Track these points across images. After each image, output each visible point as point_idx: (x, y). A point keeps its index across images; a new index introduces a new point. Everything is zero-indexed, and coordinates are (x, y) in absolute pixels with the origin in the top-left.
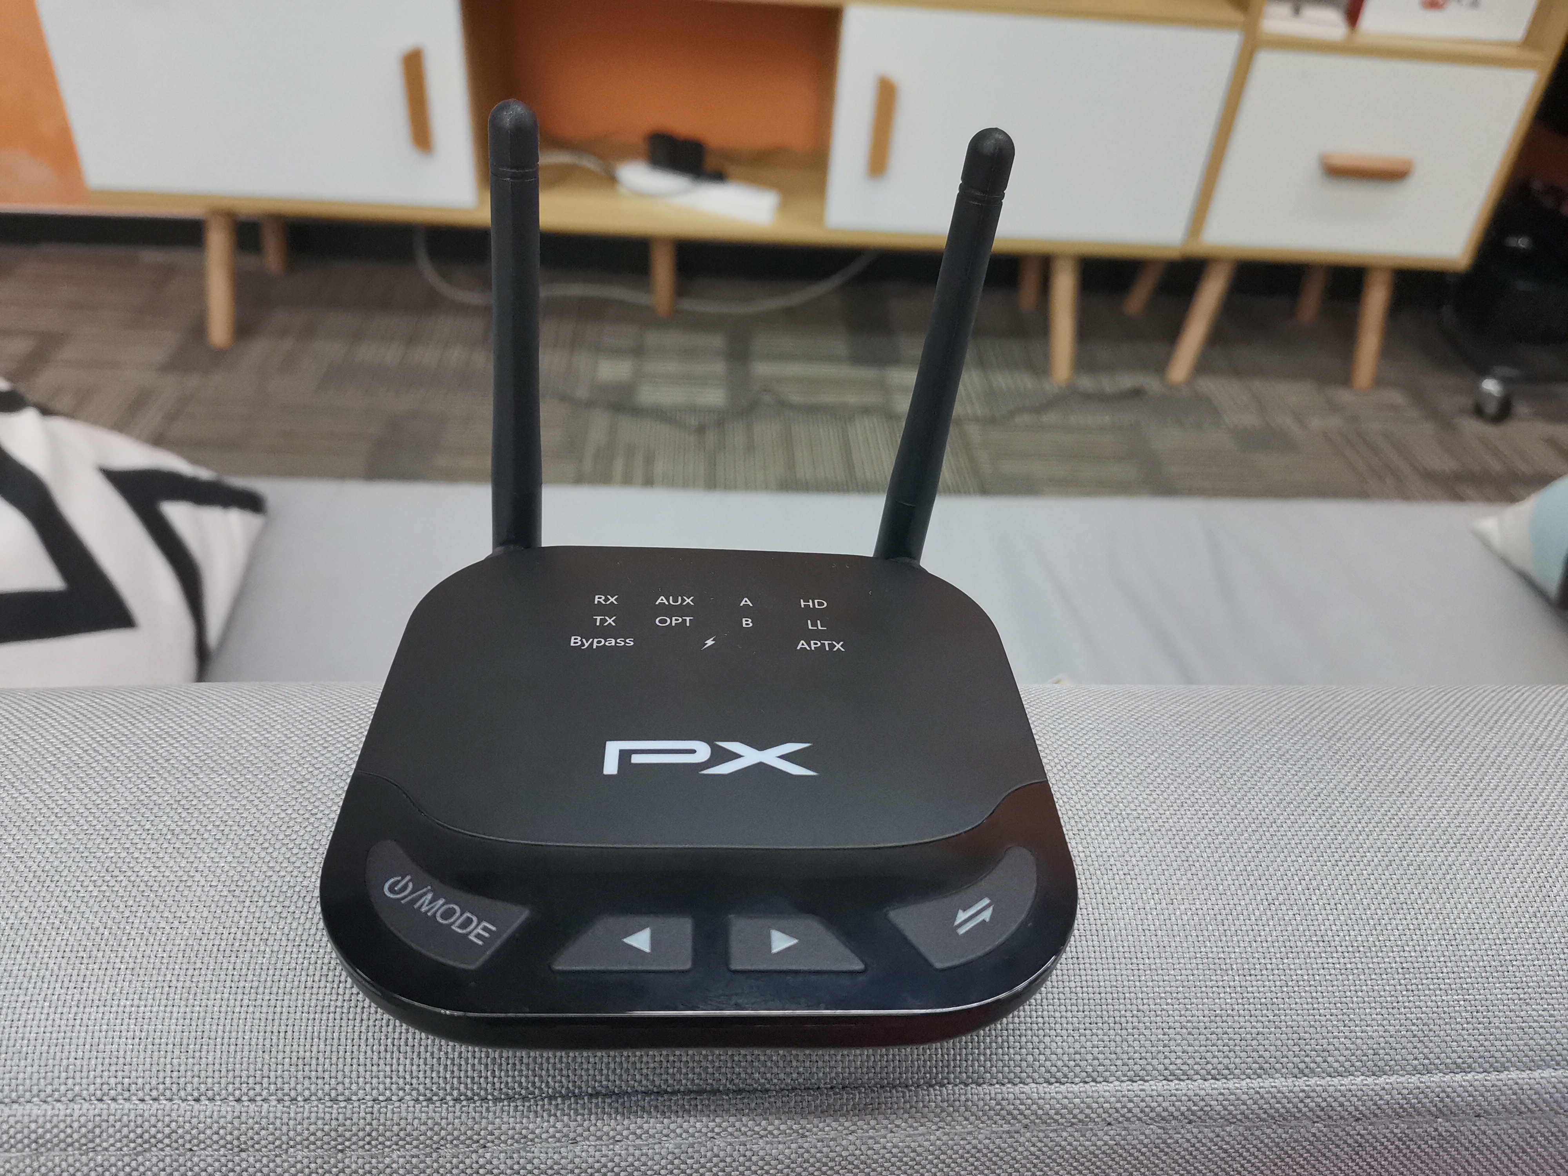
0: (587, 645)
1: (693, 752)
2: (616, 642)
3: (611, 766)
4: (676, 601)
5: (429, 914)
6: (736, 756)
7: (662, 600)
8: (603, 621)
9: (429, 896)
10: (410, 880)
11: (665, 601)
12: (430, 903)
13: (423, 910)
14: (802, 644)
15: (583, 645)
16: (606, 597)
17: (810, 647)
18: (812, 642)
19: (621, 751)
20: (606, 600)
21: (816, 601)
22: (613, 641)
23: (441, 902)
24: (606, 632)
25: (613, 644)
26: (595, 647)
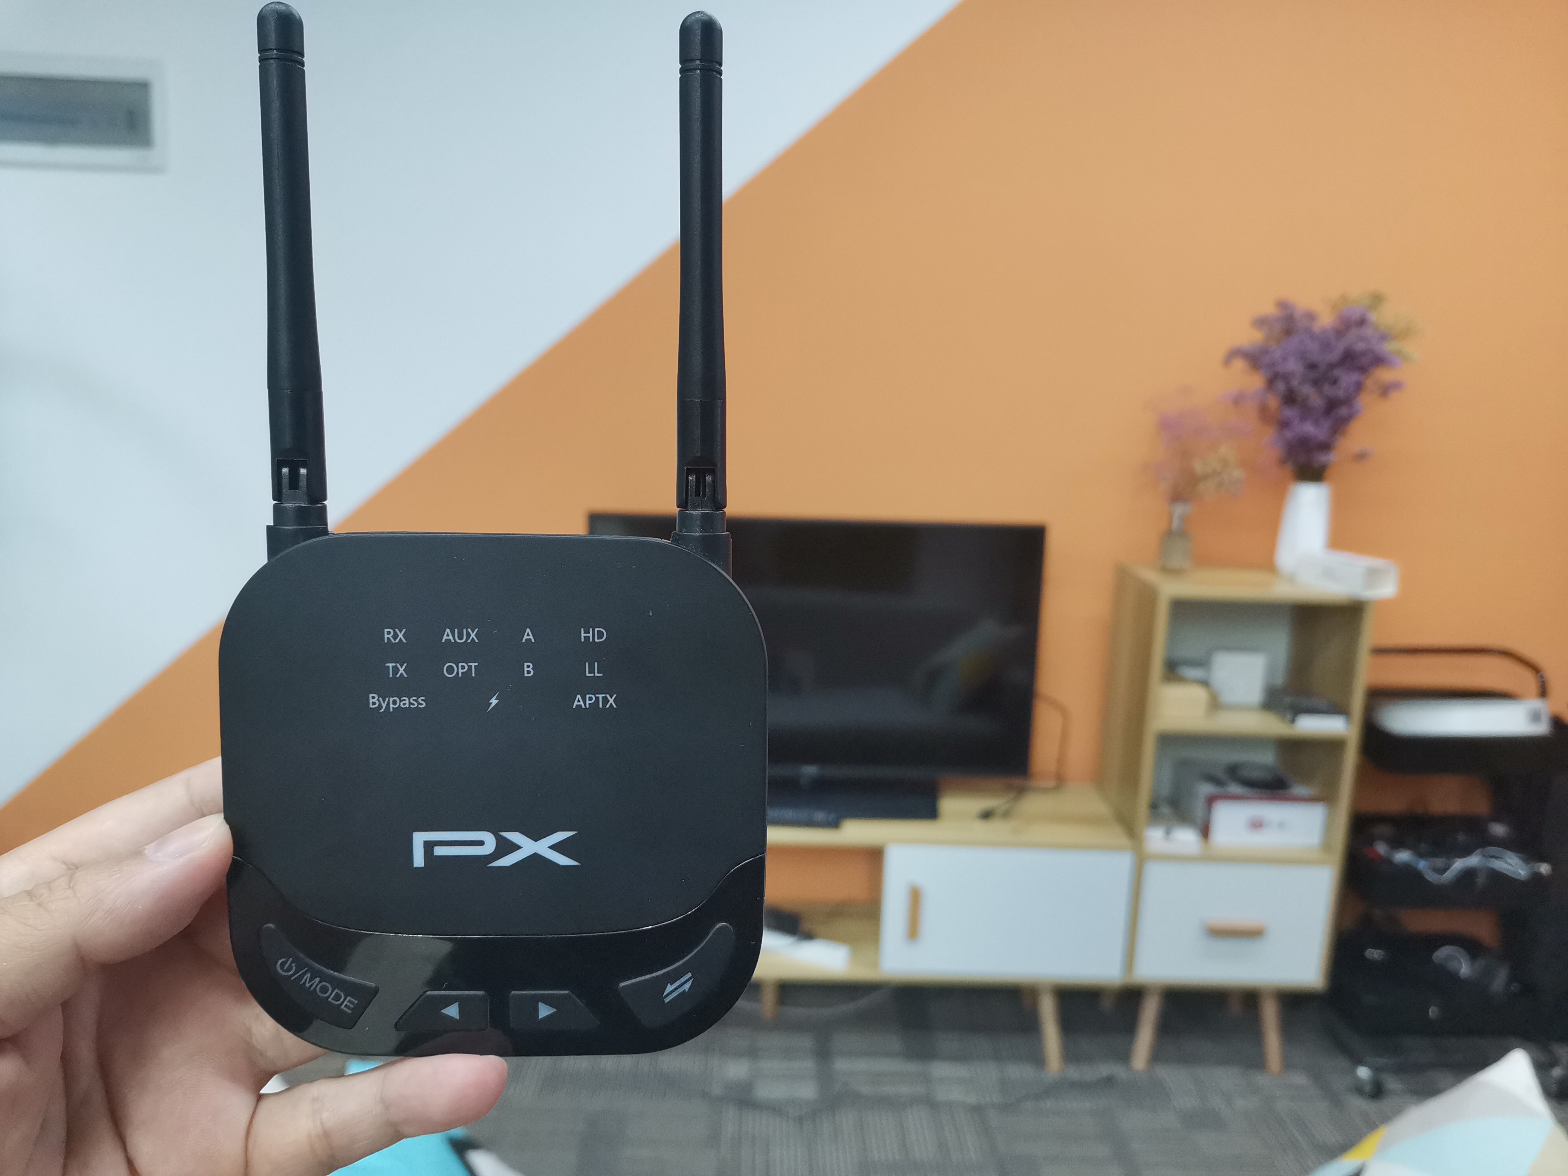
0: (384, 706)
1: (481, 843)
2: (410, 704)
3: (419, 860)
4: (461, 638)
5: (312, 989)
6: (516, 847)
7: (448, 635)
8: (395, 669)
9: (308, 975)
10: (293, 962)
11: (451, 637)
12: (310, 981)
13: (307, 985)
14: (578, 701)
15: (380, 706)
16: (395, 632)
17: (585, 705)
18: (588, 696)
19: (425, 842)
20: (395, 636)
21: (596, 630)
22: (407, 702)
23: (318, 979)
24: (400, 688)
25: (407, 706)
26: (391, 710)
